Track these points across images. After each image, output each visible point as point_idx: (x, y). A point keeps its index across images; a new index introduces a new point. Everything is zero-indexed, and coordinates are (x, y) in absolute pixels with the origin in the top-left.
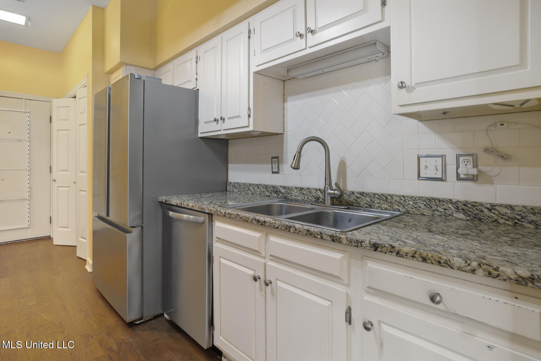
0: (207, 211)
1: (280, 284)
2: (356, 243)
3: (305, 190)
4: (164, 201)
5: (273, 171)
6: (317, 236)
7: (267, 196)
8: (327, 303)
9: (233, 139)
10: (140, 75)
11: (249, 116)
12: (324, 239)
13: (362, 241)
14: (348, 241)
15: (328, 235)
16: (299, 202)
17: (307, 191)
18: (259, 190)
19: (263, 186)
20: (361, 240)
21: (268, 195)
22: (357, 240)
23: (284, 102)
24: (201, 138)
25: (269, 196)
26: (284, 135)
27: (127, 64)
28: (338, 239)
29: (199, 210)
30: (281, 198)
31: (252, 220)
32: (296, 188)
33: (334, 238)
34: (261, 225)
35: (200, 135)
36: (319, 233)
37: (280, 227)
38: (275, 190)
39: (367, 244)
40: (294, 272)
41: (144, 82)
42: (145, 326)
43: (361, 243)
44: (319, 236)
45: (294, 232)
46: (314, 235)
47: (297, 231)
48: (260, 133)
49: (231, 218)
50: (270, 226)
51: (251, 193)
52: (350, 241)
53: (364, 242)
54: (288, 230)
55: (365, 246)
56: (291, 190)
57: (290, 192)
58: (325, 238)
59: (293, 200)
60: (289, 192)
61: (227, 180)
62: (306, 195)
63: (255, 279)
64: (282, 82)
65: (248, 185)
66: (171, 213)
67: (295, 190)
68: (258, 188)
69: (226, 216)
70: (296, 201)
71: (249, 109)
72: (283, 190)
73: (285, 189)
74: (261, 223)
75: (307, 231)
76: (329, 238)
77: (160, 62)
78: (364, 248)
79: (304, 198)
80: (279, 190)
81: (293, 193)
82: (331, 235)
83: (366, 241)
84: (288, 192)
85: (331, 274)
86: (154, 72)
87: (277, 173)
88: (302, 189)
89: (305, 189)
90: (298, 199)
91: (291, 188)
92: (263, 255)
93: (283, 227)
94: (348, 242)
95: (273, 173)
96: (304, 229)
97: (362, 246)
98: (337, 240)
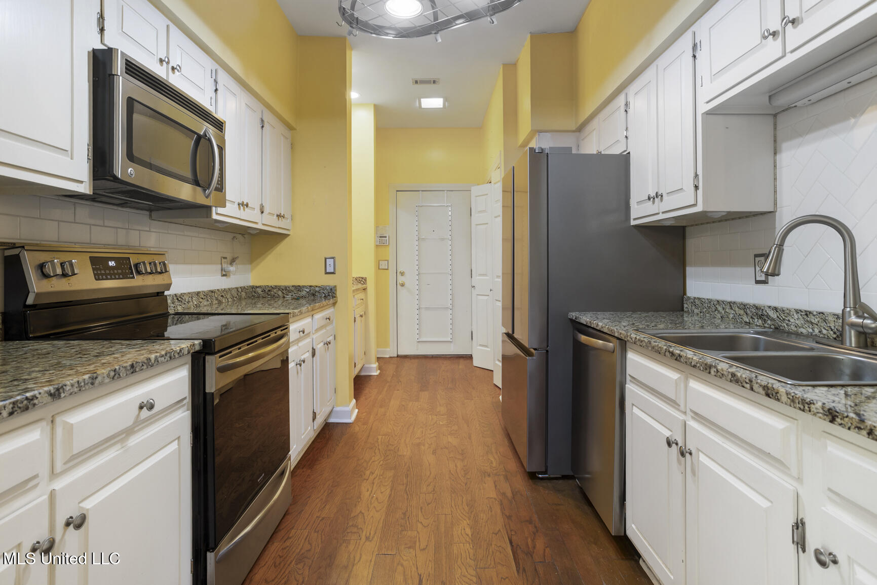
0: (616, 335)
1: (702, 458)
2: (801, 403)
3: (814, 315)
4: (574, 318)
5: (757, 279)
6: (746, 385)
7: (746, 322)
8: (764, 504)
9: (692, 225)
10: (542, 147)
11: (696, 187)
12: (755, 392)
13: (810, 402)
14: (789, 398)
15: (760, 386)
16: (802, 337)
17: (819, 317)
18: (733, 312)
19: (739, 305)
20: (809, 400)
21: (748, 321)
22: (802, 398)
23: (775, 154)
24: (636, 226)
25: (749, 323)
26: (777, 213)
27: (541, 131)
28: (774, 394)
29: (608, 333)
30: (770, 328)
31: (666, 352)
32: (798, 311)
33: (769, 391)
34: (676, 360)
35: (633, 223)
36: (747, 381)
37: (698, 365)
38: (759, 313)
39: (819, 408)
40: (720, 442)
41: (547, 156)
42: (549, 484)
43: (808, 404)
44: (748, 386)
45: (715, 376)
46: (742, 383)
47: (719, 373)
48: (724, 214)
49: (642, 346)
50: (686, 362)
51: (719, 316)
52: (793, 400)
53: (814, 404)
54: (708, 371)
55: (815, 411)
56: (788, 314)
57: (786, 318)
58: (756, 390)
59: (792, 333)
60: (784, 317)
61: (685, 293)
62: (816, 326)
63: (669, 444)
64: (770, 120)
65: (716, 303)
66: (583, 338)
67: (795, 314)
68: (732, 309)
69: (637, 343)
70: (798, 335)
71: (696, 176)
72: (773, 314)
73: (777, 311)
74: (675, 358)
75: (732, 375)
76: (761, 390)
77: (582, 118)
78: (814, 414)
79: (813, 330)
80: (766, 314)
81: (792, 320)
82: (765, 386)
83: (817, 403)
84: (782, 319)
85: (769, 453)
86: (577, 134)
87: (765, 283)
88: (808, 313)
89: (815, 313)
90: (802, 333)
91: (788, 312)
92: (682, 408)
93: (701, 365)
94: (788, 400)
95: (758, 282)
96: (729, 372)
97: (810, 411)
98: (772, 395)
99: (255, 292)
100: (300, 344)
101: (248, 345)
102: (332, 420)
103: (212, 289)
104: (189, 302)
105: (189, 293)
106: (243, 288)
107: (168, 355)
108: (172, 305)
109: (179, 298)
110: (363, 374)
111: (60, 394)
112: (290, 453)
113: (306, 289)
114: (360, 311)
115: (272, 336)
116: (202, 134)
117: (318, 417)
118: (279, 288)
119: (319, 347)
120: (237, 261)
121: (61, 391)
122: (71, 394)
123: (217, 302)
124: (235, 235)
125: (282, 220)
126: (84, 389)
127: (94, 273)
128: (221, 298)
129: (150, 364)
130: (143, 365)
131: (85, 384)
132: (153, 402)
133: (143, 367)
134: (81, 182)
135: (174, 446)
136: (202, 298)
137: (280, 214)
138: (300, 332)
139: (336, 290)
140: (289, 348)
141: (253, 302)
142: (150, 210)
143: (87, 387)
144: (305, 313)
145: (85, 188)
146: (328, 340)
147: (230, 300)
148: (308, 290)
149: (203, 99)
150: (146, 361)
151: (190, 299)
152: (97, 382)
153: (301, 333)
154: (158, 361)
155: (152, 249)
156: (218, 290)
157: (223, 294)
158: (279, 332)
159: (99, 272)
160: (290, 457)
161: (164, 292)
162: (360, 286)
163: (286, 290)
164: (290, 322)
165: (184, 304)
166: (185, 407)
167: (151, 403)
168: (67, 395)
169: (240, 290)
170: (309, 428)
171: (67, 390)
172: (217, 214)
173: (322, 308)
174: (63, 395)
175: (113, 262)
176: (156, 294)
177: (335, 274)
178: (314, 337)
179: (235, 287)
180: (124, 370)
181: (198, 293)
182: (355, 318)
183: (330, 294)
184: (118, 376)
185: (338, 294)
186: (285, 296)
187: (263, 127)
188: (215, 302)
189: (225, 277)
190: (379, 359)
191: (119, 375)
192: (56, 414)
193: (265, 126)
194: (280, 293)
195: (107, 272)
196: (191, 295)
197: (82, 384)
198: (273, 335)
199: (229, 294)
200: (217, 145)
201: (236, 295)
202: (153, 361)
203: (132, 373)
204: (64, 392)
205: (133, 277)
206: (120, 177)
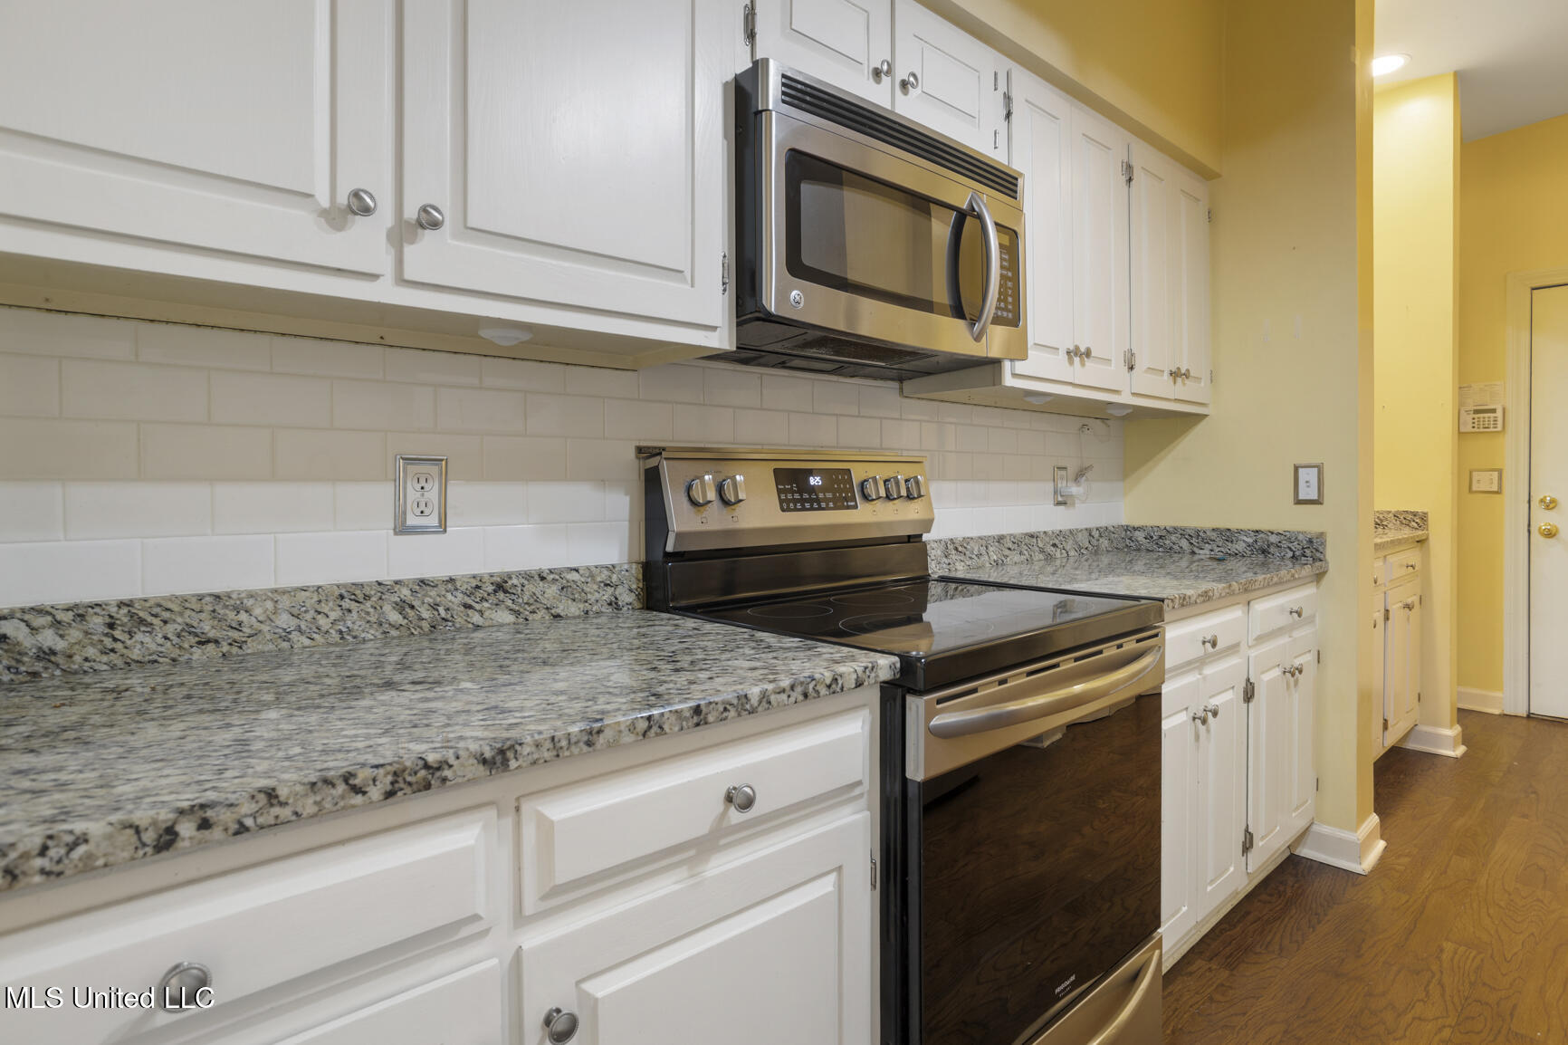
99: (1130, 539)
100: (1208, 671)
101: (1076, 660)
102: (1306, 852)
103: (1032, 529)
104: (979, 555)
105: (981, 538)
106: (1103, 532)
107: (799, 689)
108: (945, 560)
109: (956, 547)
110: (1411, 745)
111: (508, 761)
112: (1159, 930)
113: (1245, 538)
114: (1410, 594)
115: (1105, 654)
116: (965, 207)
117: (1259, 843)
118: (1182, 532)
119: (1267, 679)
120: (1089, 474)
121: (510, 754)
122: (534, 763)
123: (1041, 556)
124: (1085, 421)
125: (1184, 384)
126: (567, 753)
127: (779, 497)
128: (1052, 548)
129: (748, 707)
130: (725, 709)
131: (569, 743)
132: (751, 793)
133: (725, 714)
134: (714, 328)
135: (827, 885)
136: (1009, 549)
137: (1179, 368)
138: (1204, 643)
139: (1323, 544)
140: (1163, 682)
141: (1128, 559)
142: (901, 380)
143: (575, 750)
144: (1221, 597)
145: (723, 340)
146: (1297, 663)
147: (1072, 553)
148: (1250, 540)
149: (977, 139)
150: (735, 702)
151: (983, 550)
152: (601, 740)
153: (1208, 645)
154: (769, 703)
155: (905, 453)
156: (1045, 532)
157: (1057, 542)
158: (1130, 645)
159: (790, 496)
160: (1161, 939)
161: (921, 536)
162: (1406, 533)
163: (1197, 538)
164: (1166, 621)
165: (971, 558)
166: (863, 802)
167: (746, 794)
168: (524, 764)
169: (1096, 534)
170: (1232, 869)
171: (525, 753)
172: (1015, 375)
173: (1279, 586)
174: (513, 764)
175: (818, 479)
176: (906, 540)
177: (1321, 504)
178: (1253, 653)
179: (1085, 527)
180: (673, 718)
181: (1000, 539)
182: (1387, 611)
183: (1308, 551)
184: (659, 731)
185: (1330, 554)
186: (1196, 550)
187: (1130, 180)
188: (1038, 556)
189: (1062, 507)
190: (1463, 715)
191: (661, 727)
192: (523, 796)
193: (1135, 177)
194: (1184, 543)
195: (806, 496)
196: (985, 541)
197: (564, 743)
198: (1110, 651)
199: (1071, 542)
200: (996, 224)
201: (1087, 545)
202: (754, 701)
203: (698, 725)
204: (516, 759)
205: (856, 507)
206: (773, 310)
